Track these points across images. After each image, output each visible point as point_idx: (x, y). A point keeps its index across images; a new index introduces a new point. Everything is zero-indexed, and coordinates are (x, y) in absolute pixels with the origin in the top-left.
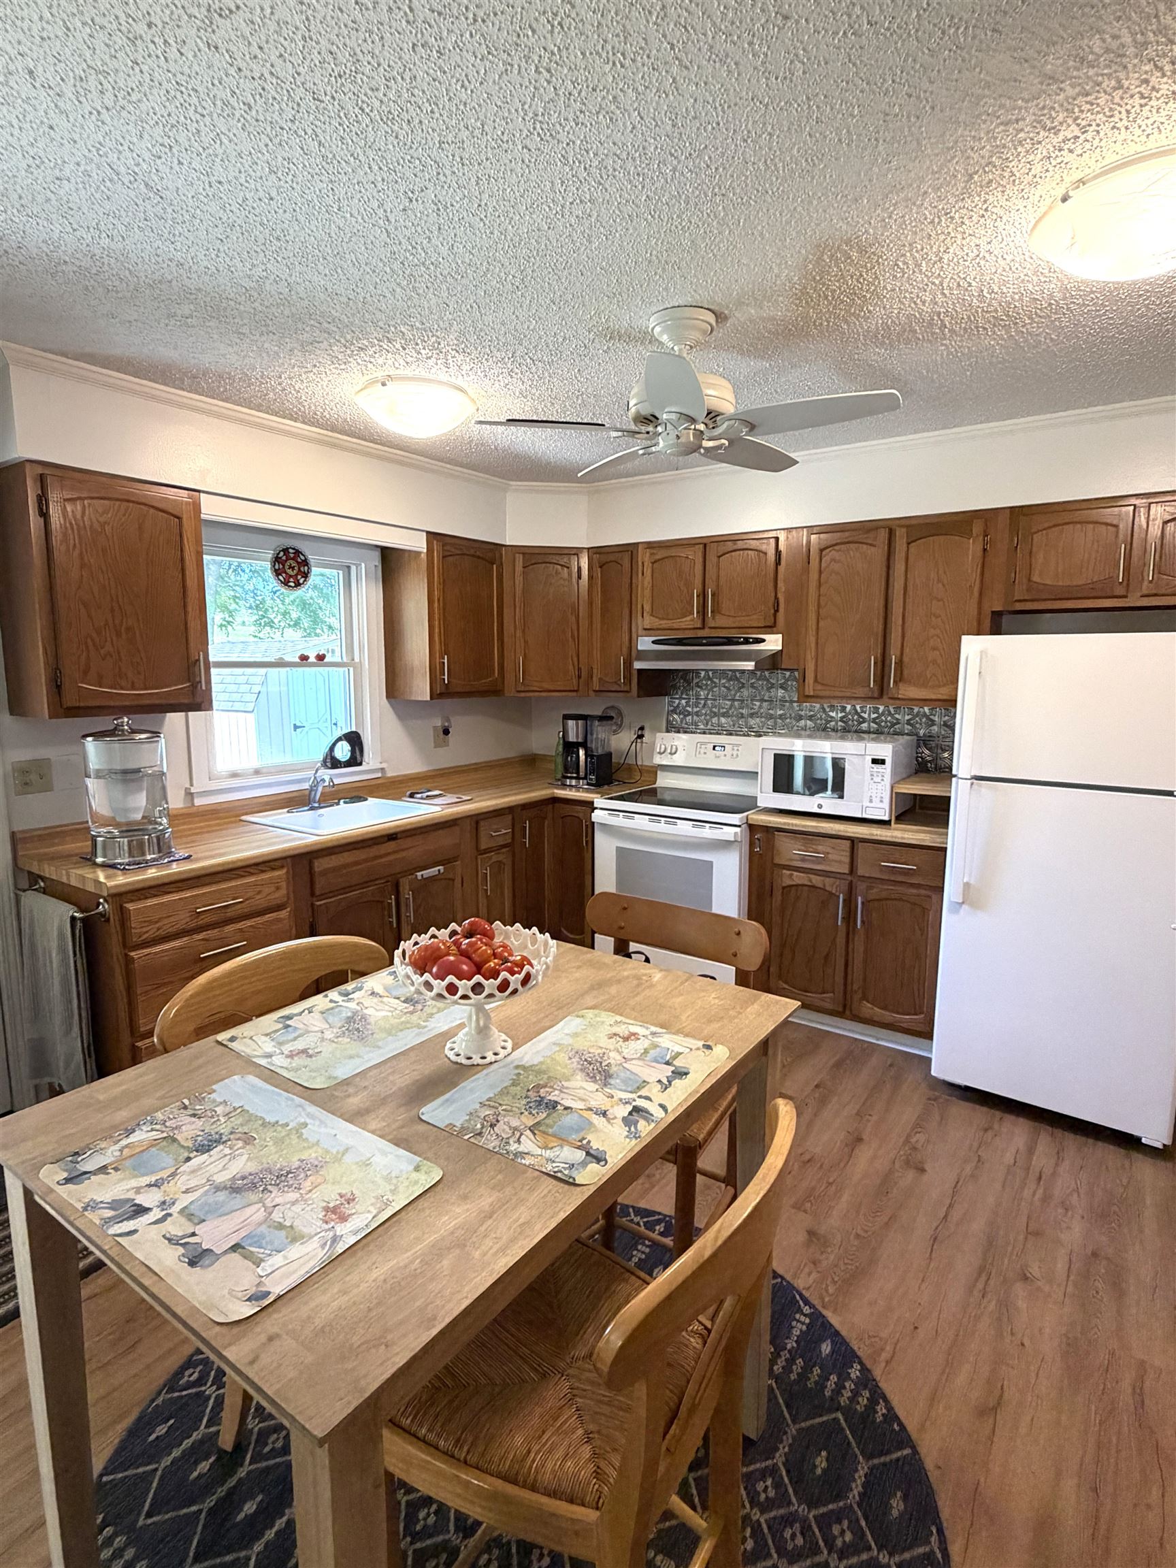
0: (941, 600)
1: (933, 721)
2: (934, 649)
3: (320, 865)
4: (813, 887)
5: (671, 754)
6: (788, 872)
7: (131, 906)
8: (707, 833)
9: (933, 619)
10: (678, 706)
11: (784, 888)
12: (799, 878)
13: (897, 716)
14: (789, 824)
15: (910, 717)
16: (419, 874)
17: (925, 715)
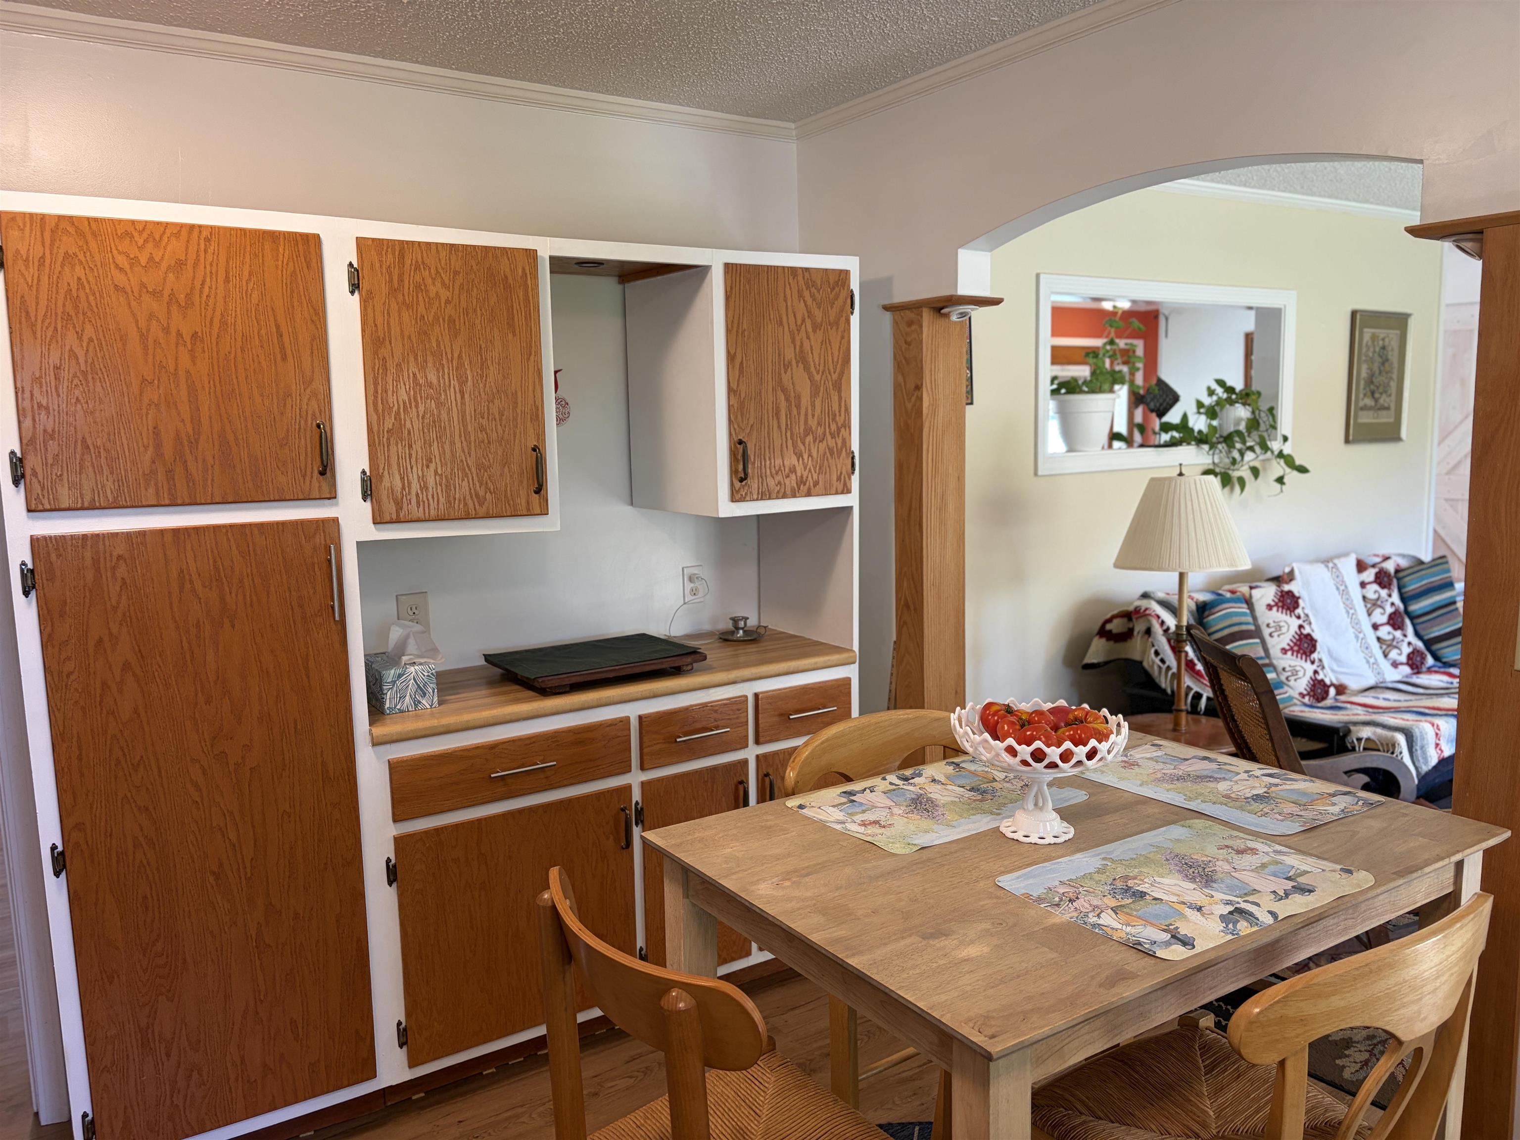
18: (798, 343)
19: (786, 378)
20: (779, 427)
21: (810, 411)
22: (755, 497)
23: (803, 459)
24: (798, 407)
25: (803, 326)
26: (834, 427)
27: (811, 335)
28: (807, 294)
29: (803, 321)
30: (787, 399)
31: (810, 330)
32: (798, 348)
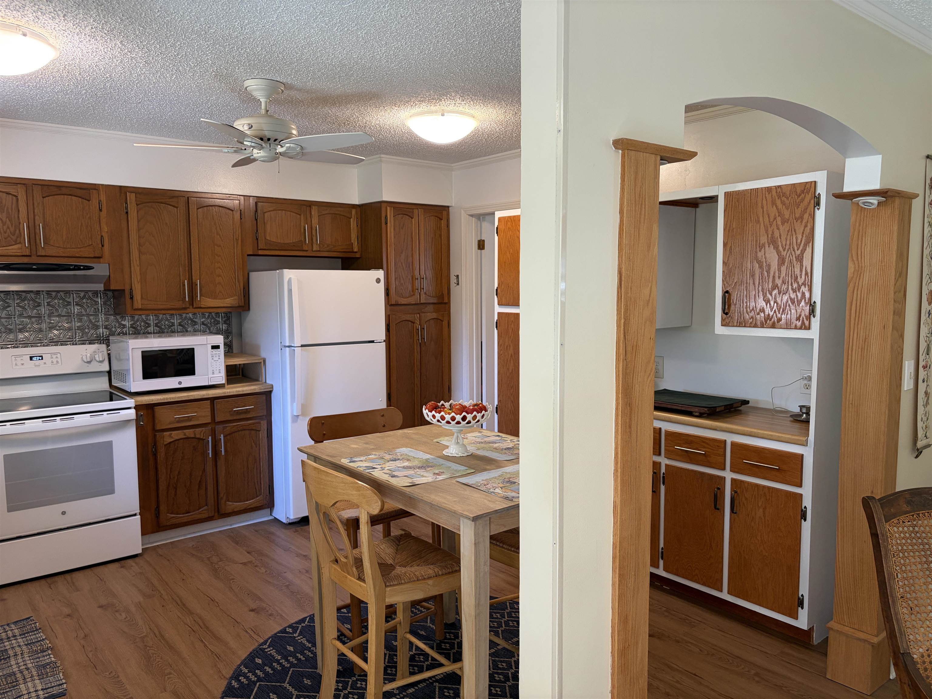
0: (220, 246)
1: (195, 322)
2: (219, 276)
4: (188, 438)
6: (168, 433)
8: (106, 418)
9: (217, 257)
11: (165, 445)
12: (177, 435)
13: (172, 321)
14: (167, 399)
15: (180, 320)
17: (190, 319)
18: (770, 233)
19: (760, 254)
20: (754, 284)
21: (777, 275)
22: (735, 324)
23: (770, 304)
24: (768, 272)
25: (775, 222)
26: (795, 285)
27: (781, 227)
28: (778, 202)
29: (775, 218)
30: (761, 267)
31: (779, 223)
32: (770, 236)
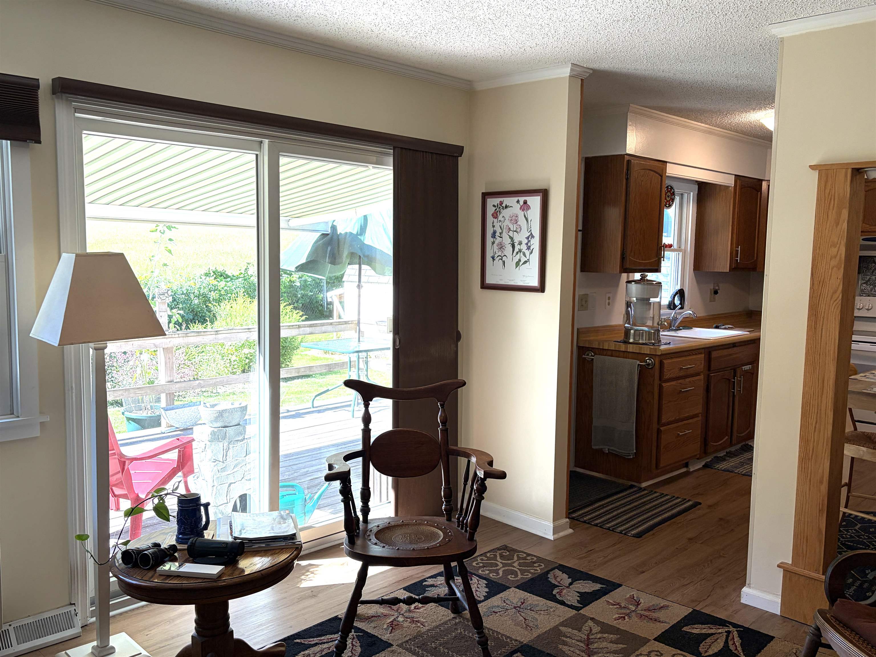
3: (714, 354)
5: (868, 310)
7: (665, 361)
10: (869, 280)
16: (743, 367)
